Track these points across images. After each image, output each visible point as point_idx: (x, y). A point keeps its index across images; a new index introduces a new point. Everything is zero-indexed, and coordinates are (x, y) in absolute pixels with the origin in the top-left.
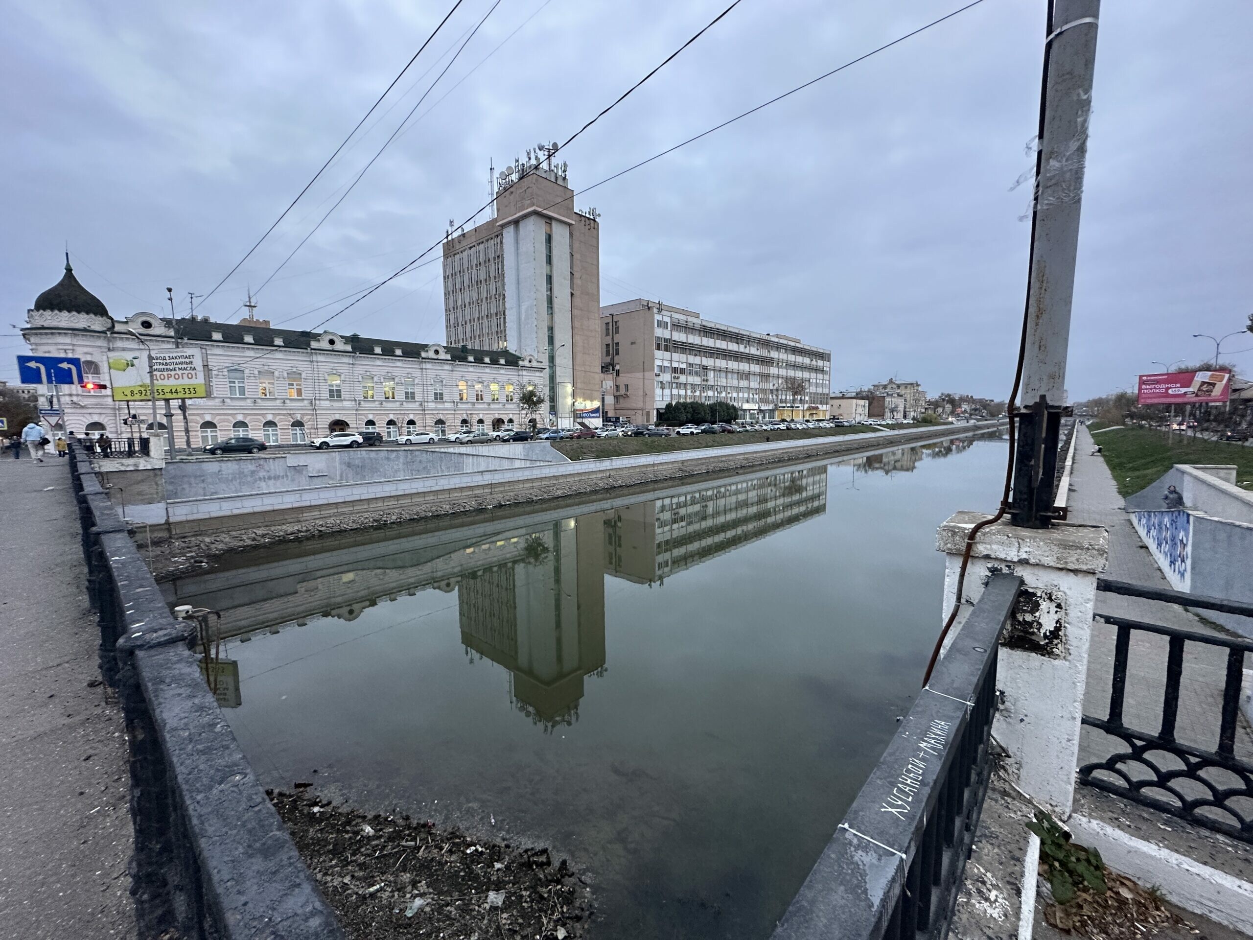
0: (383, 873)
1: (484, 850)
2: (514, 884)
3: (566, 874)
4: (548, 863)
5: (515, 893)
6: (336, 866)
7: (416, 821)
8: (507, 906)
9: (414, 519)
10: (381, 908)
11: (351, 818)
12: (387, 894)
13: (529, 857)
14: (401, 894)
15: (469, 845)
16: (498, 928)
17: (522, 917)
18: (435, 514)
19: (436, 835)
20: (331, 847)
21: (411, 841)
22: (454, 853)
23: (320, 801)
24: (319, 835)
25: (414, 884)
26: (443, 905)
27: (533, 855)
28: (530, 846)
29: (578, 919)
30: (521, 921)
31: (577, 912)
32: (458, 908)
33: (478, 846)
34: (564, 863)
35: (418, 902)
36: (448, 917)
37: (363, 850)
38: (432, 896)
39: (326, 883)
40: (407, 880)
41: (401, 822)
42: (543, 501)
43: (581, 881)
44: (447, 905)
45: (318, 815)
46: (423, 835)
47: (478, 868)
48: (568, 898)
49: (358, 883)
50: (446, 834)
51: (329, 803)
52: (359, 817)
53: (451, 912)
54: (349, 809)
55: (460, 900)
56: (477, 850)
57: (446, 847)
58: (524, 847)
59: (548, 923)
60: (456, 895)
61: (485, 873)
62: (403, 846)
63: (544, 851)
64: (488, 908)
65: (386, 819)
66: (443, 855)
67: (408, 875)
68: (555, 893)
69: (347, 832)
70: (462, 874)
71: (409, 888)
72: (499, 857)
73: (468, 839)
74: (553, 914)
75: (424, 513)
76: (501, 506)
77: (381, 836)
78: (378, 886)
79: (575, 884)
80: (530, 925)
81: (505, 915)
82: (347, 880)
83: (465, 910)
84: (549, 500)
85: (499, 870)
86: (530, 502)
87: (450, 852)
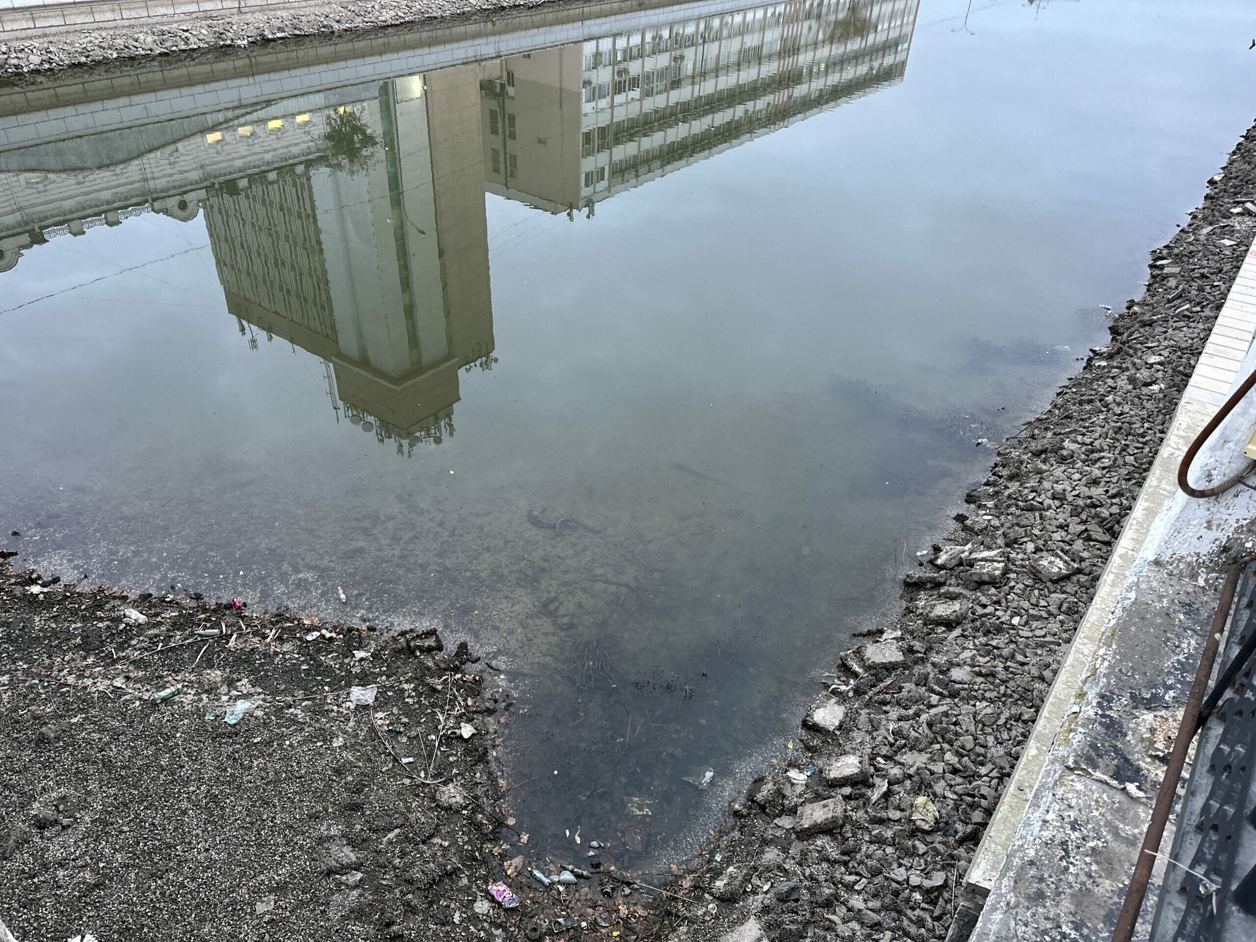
0: (177, 672)
1: (334, 635)
2: (388, 677)
3: (468, 660)
4: (440, 648)
5: (392, 687)
6: (95, 665)
7: (213, 602)
8: (381, 702)
9: (80, 65)
10: (184, 715)
11: (99, 600)
12: (190, 697)
13: (408, 642)
14: (212, 697)
15: (309, 630)
16: (372, 729)
17: (406, 715)
18: (126, 53)
19: (251, 618)
20: (78, 640)
21: (212, 627)
22: (287, 640)
23: (39, 577)
24: (54, 626)
25: (231, 683)
26: (282, 707)
27: (413, 639)
28: (408, 627)
29: (490, 712)
30: (405, 720)
31: (488, 704)
32: (305, 709)
33: (324, 631)
34: (463, 646)
35: (242, 706)
36: (294, 721)
37: (134, 642)
38: (262, 696)
39: (85, 688)
40: (219, 679)
41: (188, 602)
42: (352, 33)
43: (492, 668)
44: (290, 707)
45: (41, 597)
46: (231, 620)
47: (328, 660)
48: (475, 688)
49: (139, 685)
50: (267, 616)
51: (56, 580)
52: (115, 598)
53: (296, 715)
54: (95, 588)
55: (308, 700)
56: (323, 636)
57: (272, 634)
58: (399, 629)
59: (447, 719)
60: (300, 694)
61: (342, 664)
62: (200, 635)
63: (432, 633)
64: (352, 707)
65: (162, 600)
66: (269, 645)
67: (219, 672)
68: (453, 683)
69: (101, 619)
70: (304, 667)
71: (224, 689)
72: (360, 643)
73: (306, 622)
74: (453, 708)
75: (98, 51)
76: (266, 41)
77: (160, 624)
78: (173, 689)
79: (482, 671)
80: (419, 723)
81: (380, 715)
82: (119, 682)
83: (318, 711)
84: (366, 32)
85: (362, 659)
86: (327, 35)
87: (280, 639)
